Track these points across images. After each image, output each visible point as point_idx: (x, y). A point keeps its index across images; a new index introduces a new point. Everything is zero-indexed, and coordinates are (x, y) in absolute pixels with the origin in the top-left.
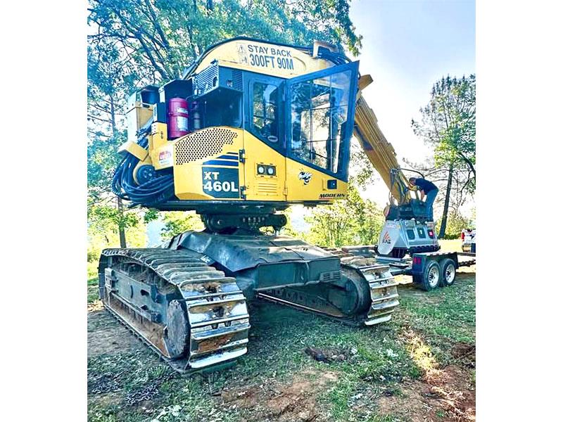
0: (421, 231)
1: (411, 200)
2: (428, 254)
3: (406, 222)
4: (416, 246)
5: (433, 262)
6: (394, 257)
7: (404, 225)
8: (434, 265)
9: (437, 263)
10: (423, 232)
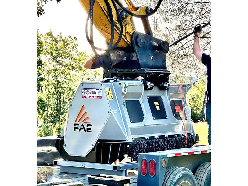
0: (156, 104)
1: (135, 36)
2: (171, 153)
3: (125, 83)
4: (147, 136)
5: (181, 171)
6: (98, 161)
7: (119, 89)
8: (184, 176)
9: (191, 174)
10: (161, 105)
